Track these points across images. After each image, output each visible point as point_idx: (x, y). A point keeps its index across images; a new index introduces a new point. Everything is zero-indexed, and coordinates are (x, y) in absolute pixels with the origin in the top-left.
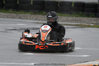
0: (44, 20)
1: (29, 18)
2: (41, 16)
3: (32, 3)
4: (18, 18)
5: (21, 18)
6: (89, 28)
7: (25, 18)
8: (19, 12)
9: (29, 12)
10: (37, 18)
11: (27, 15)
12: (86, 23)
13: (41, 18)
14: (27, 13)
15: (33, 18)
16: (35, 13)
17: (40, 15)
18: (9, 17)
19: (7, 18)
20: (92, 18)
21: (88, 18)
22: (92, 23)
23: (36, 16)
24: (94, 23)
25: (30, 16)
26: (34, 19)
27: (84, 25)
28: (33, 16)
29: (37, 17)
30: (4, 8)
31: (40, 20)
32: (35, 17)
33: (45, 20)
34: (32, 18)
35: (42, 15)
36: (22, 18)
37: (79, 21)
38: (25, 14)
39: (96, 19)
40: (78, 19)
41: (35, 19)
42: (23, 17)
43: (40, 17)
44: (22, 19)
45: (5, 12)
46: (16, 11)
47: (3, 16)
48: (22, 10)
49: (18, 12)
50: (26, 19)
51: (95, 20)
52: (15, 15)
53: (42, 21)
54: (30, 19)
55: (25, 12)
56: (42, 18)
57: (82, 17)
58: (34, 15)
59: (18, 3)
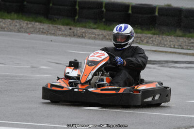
0: (174, 46)
1: (145, 41)
2: (173, 37)
3: (157, 14)
7: (138, 41)
9: (151, 30)
10: (162, 42)
11: (145, 35)
13: (170, 41)
14: (146, 32)
15: (155, 41)
16: (162, 33)
17: (170, 35)
18: (107, 39)
19: (102, 39)
23: (160, 39)
25: (150, 38)
26: (154, 44)
28: (156, 38)
29: (163, 39)
30: (104, 20)
31: (165, 46)
32: (158, 40)
33: (176, 46)
34: (153, 41)
35: (174, 36)
38: (141, 33)
41: (157, 44)
43: (169, 41)
45: (104, 29)
47: (97, 36)
48: (136, 26)
50: (139, 43)
53: (171, 47)
54: (147, 42)
55: (141, 29)
56: (173, 42)
58: (159, 37)
59: (130, 12)
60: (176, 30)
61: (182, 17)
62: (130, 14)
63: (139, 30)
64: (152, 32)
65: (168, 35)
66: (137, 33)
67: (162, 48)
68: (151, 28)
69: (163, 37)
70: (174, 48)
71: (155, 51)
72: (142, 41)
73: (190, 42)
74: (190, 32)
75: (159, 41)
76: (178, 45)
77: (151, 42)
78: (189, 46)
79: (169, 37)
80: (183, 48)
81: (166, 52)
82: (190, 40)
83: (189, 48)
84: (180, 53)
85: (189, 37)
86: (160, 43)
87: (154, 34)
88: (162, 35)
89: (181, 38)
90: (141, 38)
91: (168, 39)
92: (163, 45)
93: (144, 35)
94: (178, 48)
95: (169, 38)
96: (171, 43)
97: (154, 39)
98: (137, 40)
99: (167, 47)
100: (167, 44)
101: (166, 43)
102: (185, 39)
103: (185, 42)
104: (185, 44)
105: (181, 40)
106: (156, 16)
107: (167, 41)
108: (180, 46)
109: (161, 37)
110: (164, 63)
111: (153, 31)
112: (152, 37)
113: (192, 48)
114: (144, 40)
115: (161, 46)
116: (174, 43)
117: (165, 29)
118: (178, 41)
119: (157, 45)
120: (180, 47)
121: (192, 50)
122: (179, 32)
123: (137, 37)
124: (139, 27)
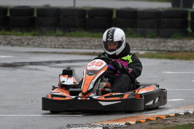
0: (55, 46)
1: (26, 43)
2: (53, 37)
3: (35, 15)
4: (5, 45)
5: (10, 44)
7: (18, 44)
8: (11, 33)
10: (43, 42)
12: (135, 48)
13: (51, 42)
14: (26, 34)
15: (35, 42)
16: (42, 34)
17: (51, 36)
20: (150, 40)
21: (143, 39)
22: (146, 49)
23: (41, 40)
24: (151, 49)
25: (30, 39)
26: (35, 45)
28: (36, 39)
31: (46, 46)
32: (38, 41)
33: (57, 46)
34: (33, 42)
35: (55, 36)
36: (12, 43)
38: (22, 35)
39: (157, 40)
42: (15, 42)
43: (49, 41)
44: (13, 45)
46: (5, 30)
48: (16, 28)
49: (8, 33)
50: (20, 45)
51: (155, 43)
53: (52, 48)
54: (28, 44)
55: (22, 31)
56: (53, 42)
57: (131, 39)
58: (39, 38)
59: (9, 14)
60: (55, 31)
61: (61, 16)
62: (8, 17)
63: (19, 33)
64: (31, 33)
66: (17, 35)
67: (43, 49)
68: (31, 30)
69: (44, 37)
70: (55, 48)
71: (36, 52)
72: (23, 43)
73: (70, 41)
74: (70, 31)
75: (40, 42)
76: (58, 45)
77: (32, 44)
78: (69, 45)
79: (50, 37)
80: (63, 48)
81: (47, 53)
82: (70, 39)
83: (69, 46)
84: (61, 53)
85: (69, 36)
86: (41, 44)
87: (34, 35)
89: (62, 37)
90: (21, 40)
91: (48, 39)
92: (44, 46)
93: (24, 37)
94: (59, 48)
95: (50, 39)
96: (52, 43)
97: (34, 40)
98: (17, 42)
99: (48, 47)
100: (48, 44)
101: (46, 44)
102: (65, 38)
103: (66, 41)
104: (65, 43)
105: (62, 39)
106: (35, 17)
107: (47, 41)
108: (61, 45)
109: (41, 37)
110: (45, 63)
111: (33, 33)
112: (33, 39)
113: (72, 47)
114: (24, 42)
115: (42, 47)
116: (55, 43)
118: (59, 40)
119: (38, 46)
120: (61, 47)
121: (72, 48)
122: (59, 32)
123: (17, 40)
124: (19, 30)
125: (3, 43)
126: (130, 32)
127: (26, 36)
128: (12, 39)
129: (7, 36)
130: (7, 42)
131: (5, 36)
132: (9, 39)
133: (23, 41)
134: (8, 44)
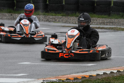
0: (75, 22)
1: (58, 20)
2: (74, 17)
3: (64, 3)
5: (48, 21)
6: (123, 32)
8: (49, 14)
9: (60, 13)
10: (68, 20)
13: (73, 20)
14: (58, 15)
23: (67, 19)
25: (61, 18)
26: (63, 22)
27: (120, 28)
29: (68, 19)
31: (70, 23)
32: (65, 19)
33: (76, 23)
34: (62, 20)
35: (75, 17)
36: (49, 20)
37: (117, 24)
38: (55, 16)
40: (117, 21)
42: (51, 20)
43: (72, 19)
44: (50, 22)
46: (45, 12)
48: (52, 11)
49: (47, 14)
50: (54, 22)
52: (43, 17)
53: (73, 24)
54: (59, 21)
56: (74, 20)
57: (122, 19)
58: (66, 17)
60: (76, 14)
61: (80, 4)
62: (47, 4)
63: (54, 14)
65: (72, 16)
66: (52, 15)
67: (68, 24)
68: (61, 13)
69: (69, 17)
70: (75, 24)
71: (64, 26)
72: (56, 20)
77: (61, 21)
79: (72, 17)
87: (63, 16)
88: (68, 16)
90: (55, 18)
92: (69, 23)
96: (73, 21)
97: (63, 19)
98: (53, 20)
99: (71, 23)
101: (70, 21)
106: (63, 5)
107: (71, 20)
109: (67, 17)
111: (62, 14)
112: (62, 18)
115: (67, 23)
116: (75, 21)
117: (69, 12)
119: (65, 23)
122: (78, 14)
123: (52, 18)
124: (54, 12)
125: (44, 20)
126: (121, 15)
127: (58, 16)
128: (49, 18)
129: (46, 16)
130: (46, 20)
131: (45, 16)
132: (47, 18)
133: (56, 19)
134: (47, 21)
